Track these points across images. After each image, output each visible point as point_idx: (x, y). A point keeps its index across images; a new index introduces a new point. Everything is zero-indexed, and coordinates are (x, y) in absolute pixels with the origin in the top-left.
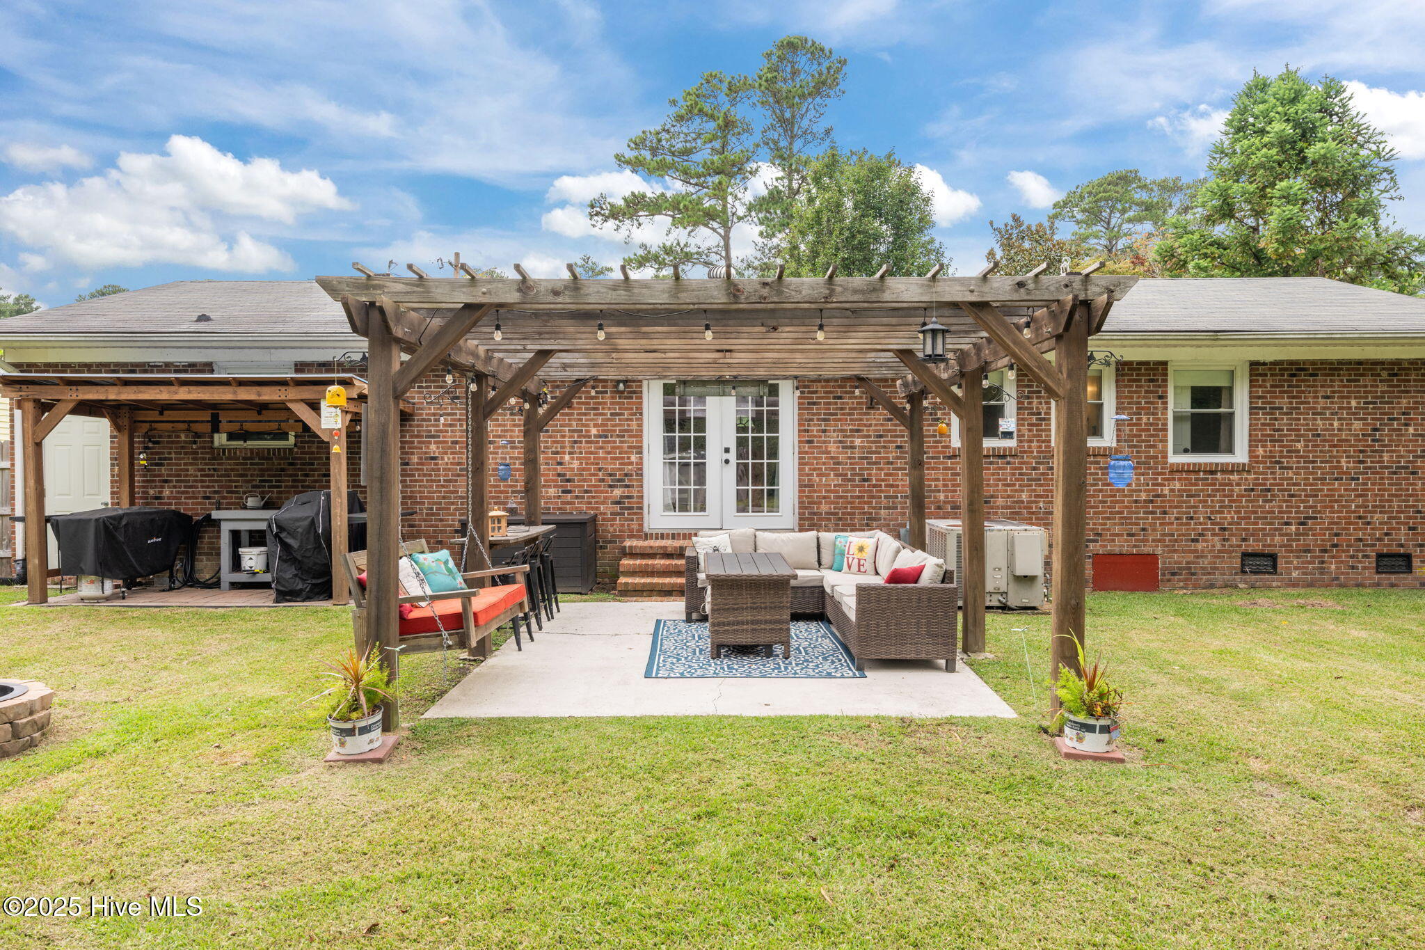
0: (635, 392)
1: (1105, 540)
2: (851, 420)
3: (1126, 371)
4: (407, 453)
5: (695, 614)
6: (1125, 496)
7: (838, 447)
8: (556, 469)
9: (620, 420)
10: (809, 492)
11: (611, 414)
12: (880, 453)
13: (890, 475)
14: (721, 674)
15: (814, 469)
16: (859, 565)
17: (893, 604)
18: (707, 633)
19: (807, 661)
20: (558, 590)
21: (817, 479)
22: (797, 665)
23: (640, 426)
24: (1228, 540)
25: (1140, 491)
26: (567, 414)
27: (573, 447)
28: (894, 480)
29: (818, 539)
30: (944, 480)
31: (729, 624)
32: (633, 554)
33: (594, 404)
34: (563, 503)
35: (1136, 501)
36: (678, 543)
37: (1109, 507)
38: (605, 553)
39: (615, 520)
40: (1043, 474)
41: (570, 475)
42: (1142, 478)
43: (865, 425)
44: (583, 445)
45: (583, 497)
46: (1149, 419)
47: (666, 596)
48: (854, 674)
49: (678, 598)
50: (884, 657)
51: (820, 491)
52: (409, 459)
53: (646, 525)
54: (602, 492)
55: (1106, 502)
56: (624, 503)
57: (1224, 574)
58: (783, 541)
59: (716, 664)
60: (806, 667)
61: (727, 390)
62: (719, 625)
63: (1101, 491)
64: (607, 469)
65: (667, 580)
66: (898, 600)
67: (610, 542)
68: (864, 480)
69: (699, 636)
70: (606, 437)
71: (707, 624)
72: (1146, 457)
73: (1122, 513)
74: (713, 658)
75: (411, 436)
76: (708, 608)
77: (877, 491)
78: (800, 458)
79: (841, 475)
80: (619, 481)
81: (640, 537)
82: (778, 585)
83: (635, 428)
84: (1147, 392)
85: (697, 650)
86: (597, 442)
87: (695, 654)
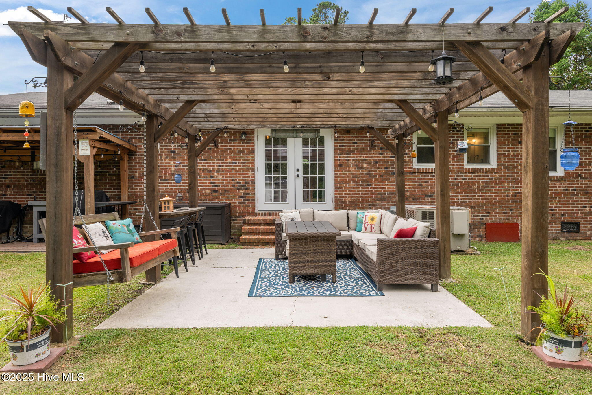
0: (250, 140)
1: (491, 216)
2: (362, 154)
3: (502, 129)
4: (133, 172)
5: (280, 256)
6: (502, 193)
7: (355, 168)
8: (210, 180)
9: (243, 154)
10: (340, 191)
11: (238, 152)
12: (376, 171)
13: (382, 182)
14: (295, 294)
15: (343, 180)
16: (371, 228)
17: (400, 251)
18: (287, 266)
19: (347, 284)
20: (206, 242)
21: (344, 185)
22: (341, 287)
23: (253, 157)
24: (554, 215)
25: (510, 190)
26: (216, 152)
27: (219, 169)
28: (384, 185)
29: (348, 214)
30: (409, 185)
31: (300, 262)
32: (249, 223)
33: (230, 146)
34: (213, 197)
35: (507, 196)
36: (272, 218)
37: (494, 199)
38: (235, 223)
39: (240, 206)
40: (460, 182)
41: (218, 183)
42: (511, 184)
43: (369, 157)
44: (224, 167)
45: (224, 194)
46: (514, 154)
47: (266, 245)
48: (377, 293)
49: (272, 246)
50: (394, 282)
51: (346, 191)
52: (134, 175)
53: (256, 209)
54: (234, 191)
55: (492, 196)
56: (245, 197)
57: (553, 233)
58: (329, 215)
59: (292, 287)
60: (347, 289)
61: (298, 134)
62: (294, 263)
63: (489, 190)
64: (236, 180)
65: (267, 237)
66: (403, 248)
67: (238, 217)
68: (368, 185)
69: (283, 268)
70: (236, 163)
71: (288, 261)
72: (512, 173)
73: (500, 201)
74: (291, 283)
75: (135, 163)
76: (287, 253)
77: (375, 191)
78: (335, 174)
79: (356, 182)
80: (243, 186)
81: (253, 215)
82: (329, 239)
83: (250, 158)
84: (513, 140)
85: (281, 277)
86: (231, 166)
87: (280, 280)
